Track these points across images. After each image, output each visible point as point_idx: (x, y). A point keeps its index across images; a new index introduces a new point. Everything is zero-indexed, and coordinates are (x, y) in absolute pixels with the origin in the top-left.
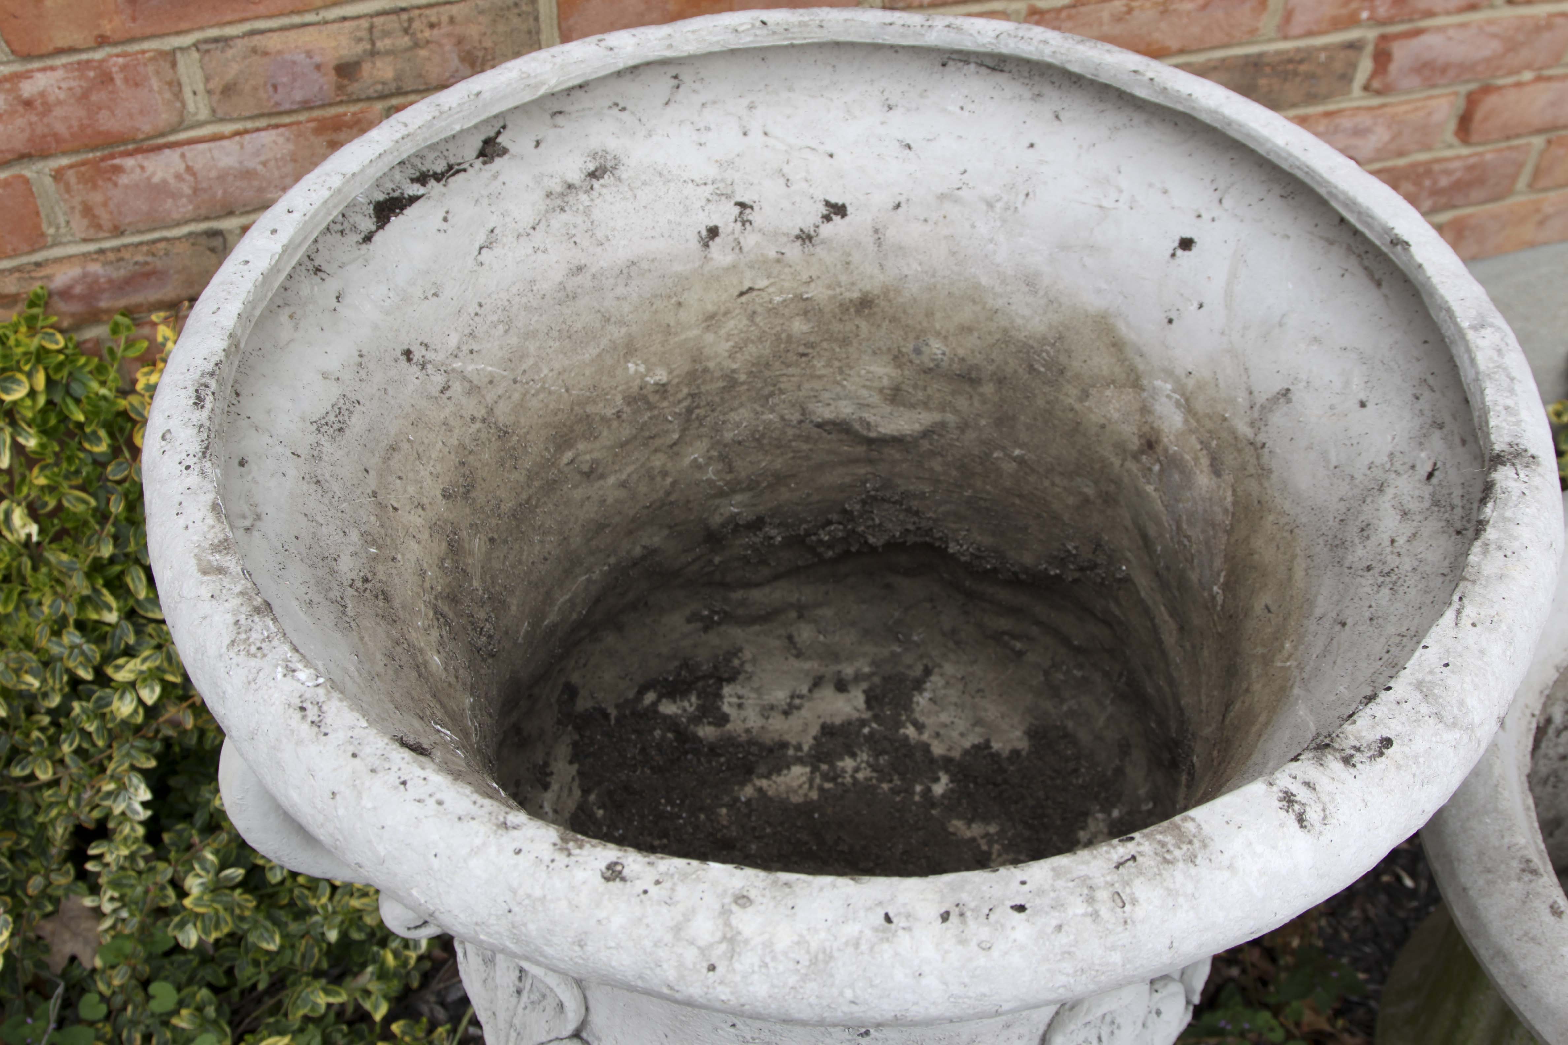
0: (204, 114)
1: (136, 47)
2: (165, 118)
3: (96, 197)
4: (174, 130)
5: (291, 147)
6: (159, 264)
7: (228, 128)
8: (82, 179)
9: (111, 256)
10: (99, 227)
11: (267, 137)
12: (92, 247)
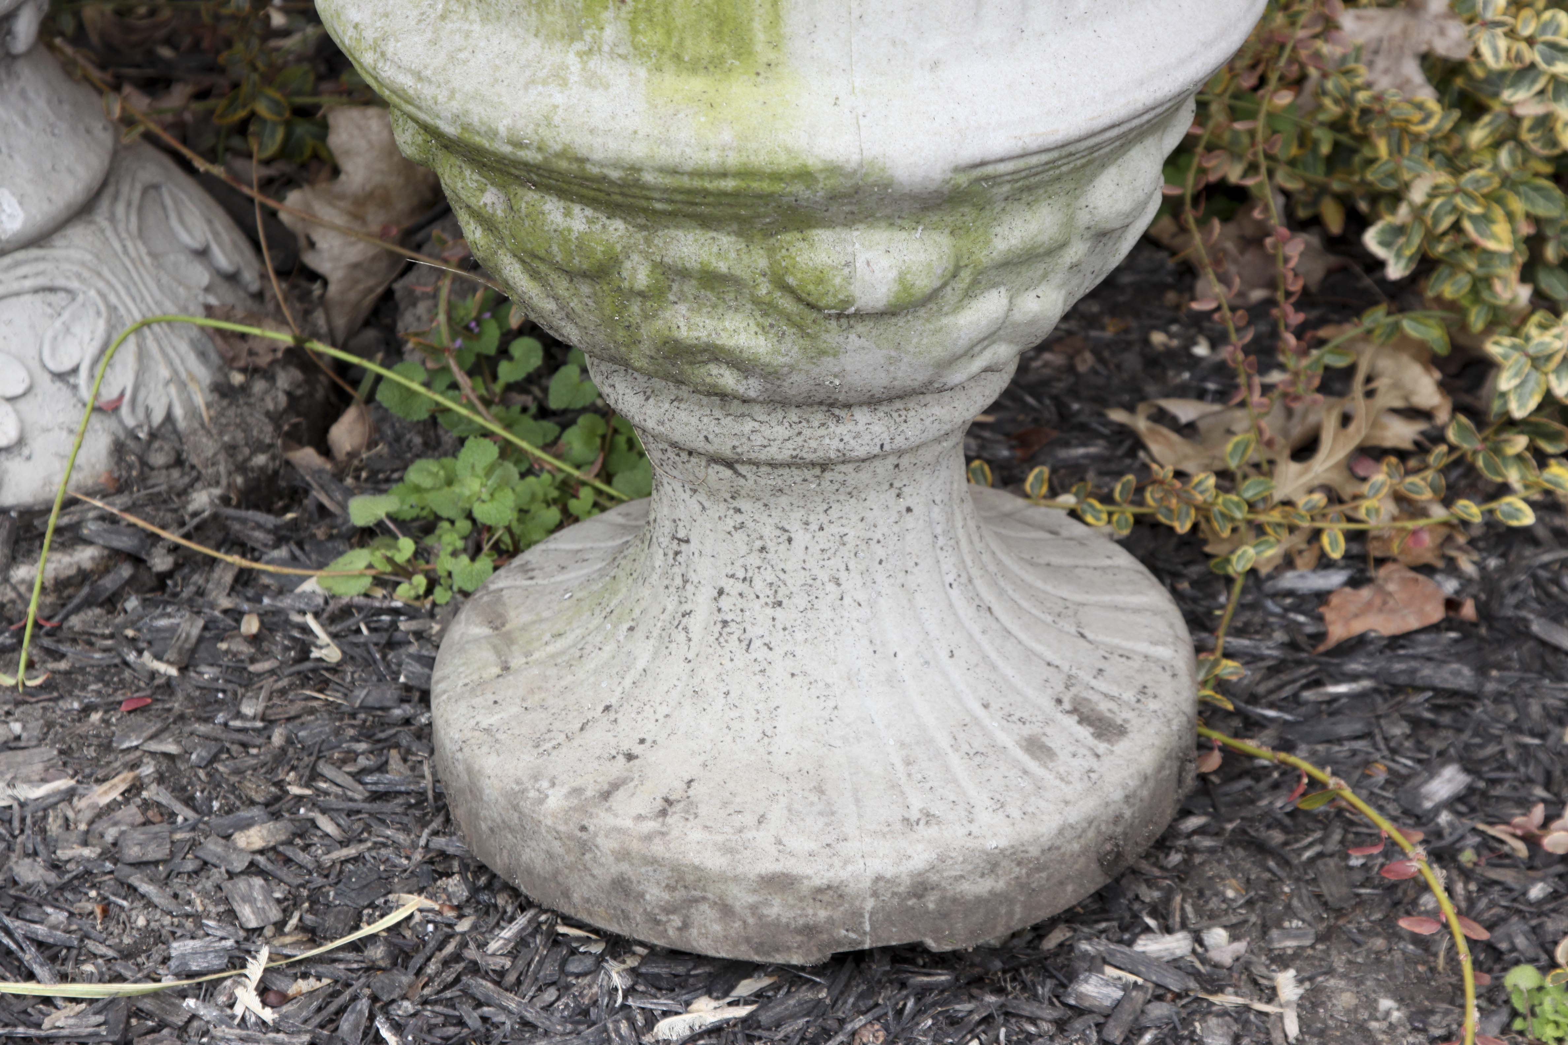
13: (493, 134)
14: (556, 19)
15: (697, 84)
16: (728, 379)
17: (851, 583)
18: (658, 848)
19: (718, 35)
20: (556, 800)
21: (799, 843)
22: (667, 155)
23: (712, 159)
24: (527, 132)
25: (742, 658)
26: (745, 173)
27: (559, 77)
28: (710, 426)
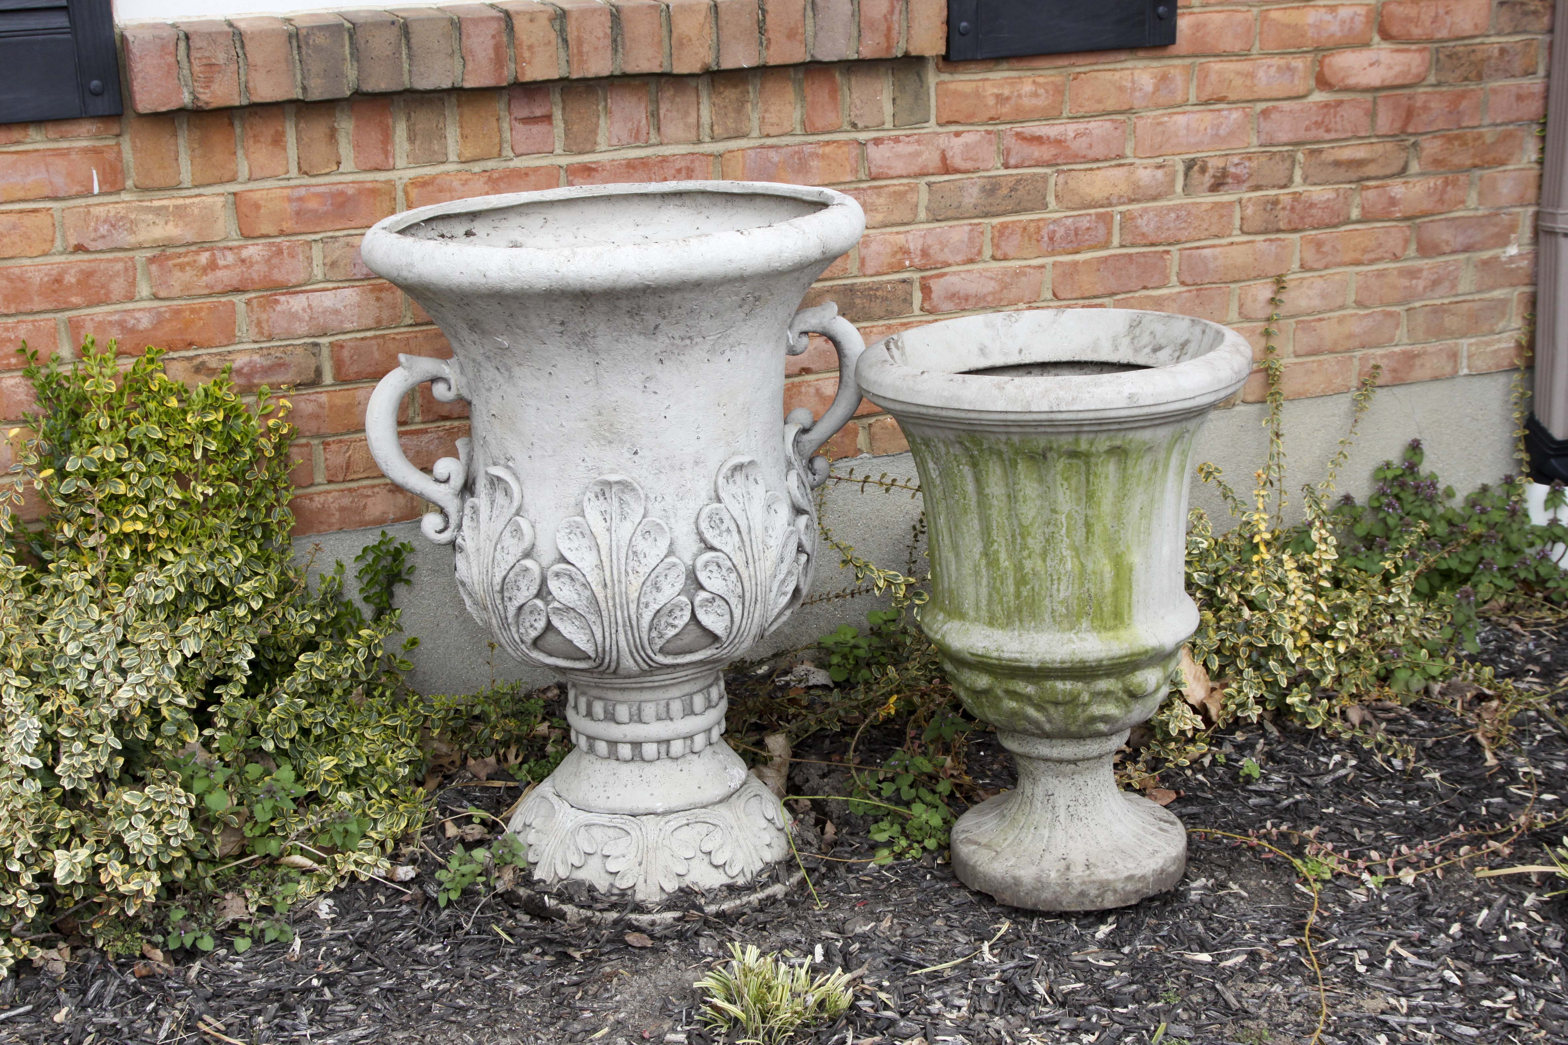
0: (320, 277)
1: (295, 238)
2: (302, 276)
3: (264, 316)
4: (305, 284)
5: (358, 298)
6: (287, 359)
7: (330, 285)
8: (260, 305)
9: (265, 352)
10: (262, 334)
11: (348, 292)
12: (256, 346)
13: (1054, 661)
14: (1066, 625)
15: (1111, 634)
16: (1102, 727)
17: (1102, 794)
18: (1093, 878)
19: (1115, 618)
20: (1053, 875)
21: (1131, 865)
22: (1111, 654)
23: (1124, 652)
24: (1067, 658)
25: (1080, 824)
26: (1132, 655)
27: (1070, 640)
28: (1076, 750)
